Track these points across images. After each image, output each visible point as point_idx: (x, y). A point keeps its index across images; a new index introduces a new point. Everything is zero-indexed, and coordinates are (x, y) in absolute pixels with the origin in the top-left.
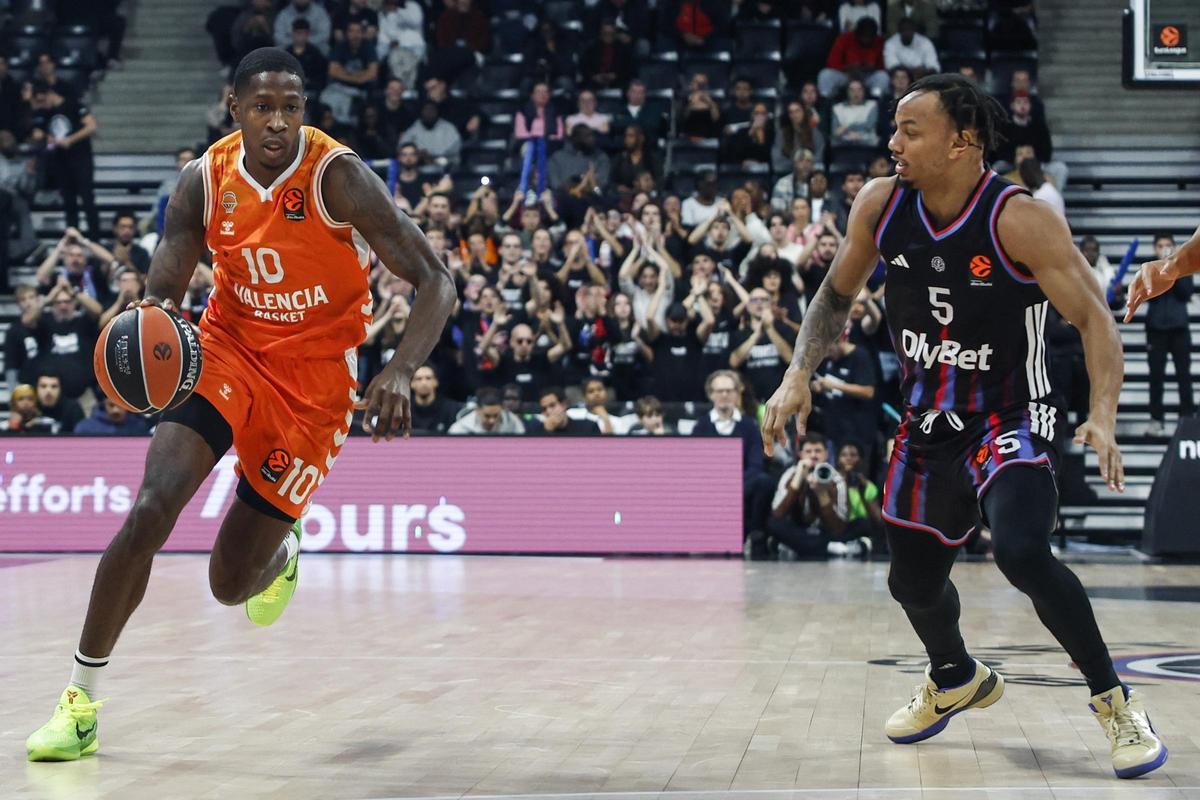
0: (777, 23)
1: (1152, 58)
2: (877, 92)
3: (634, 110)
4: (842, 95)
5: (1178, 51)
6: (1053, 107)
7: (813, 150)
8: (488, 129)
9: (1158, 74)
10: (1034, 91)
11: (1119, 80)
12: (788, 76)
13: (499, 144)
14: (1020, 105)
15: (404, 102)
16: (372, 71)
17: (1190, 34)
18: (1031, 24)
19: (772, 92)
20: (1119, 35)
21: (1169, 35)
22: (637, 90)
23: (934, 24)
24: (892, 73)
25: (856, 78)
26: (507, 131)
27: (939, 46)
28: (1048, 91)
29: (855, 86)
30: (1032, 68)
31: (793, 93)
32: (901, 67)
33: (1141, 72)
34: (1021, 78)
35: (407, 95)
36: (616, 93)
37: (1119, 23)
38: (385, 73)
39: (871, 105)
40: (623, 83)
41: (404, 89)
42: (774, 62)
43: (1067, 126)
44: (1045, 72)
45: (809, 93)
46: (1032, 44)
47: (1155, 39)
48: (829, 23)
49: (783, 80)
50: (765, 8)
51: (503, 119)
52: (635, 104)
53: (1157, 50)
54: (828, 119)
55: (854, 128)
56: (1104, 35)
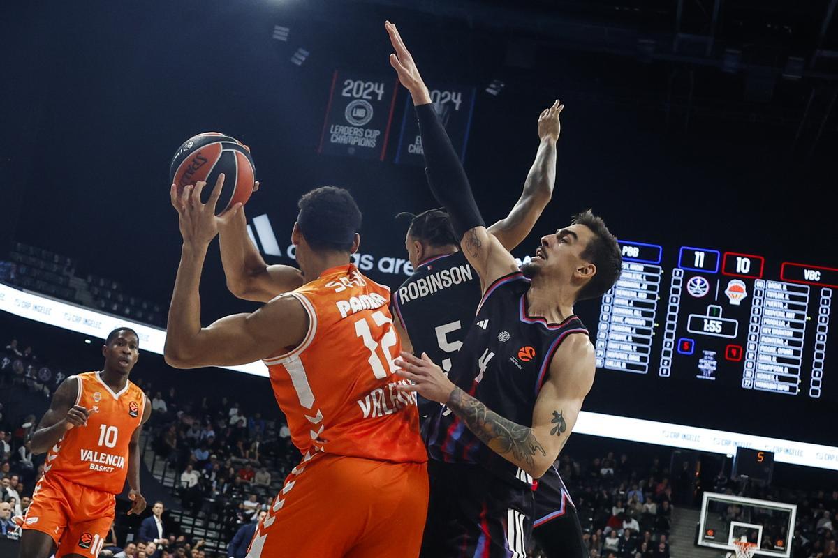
0: (593, 509)
1: (704, 539)
2: (620, 535)
4: (609, 535)
5: (713, 538)
6: (672, 548)
7: (597, 550)
9: (705, 544)
10: (667, 542)
11: (693, 543)
12: (594, 525)
14: (662, 546)
17: (717, 533)
18: (669, 522)
19: (588, 530)
20: (695, 529)
21: (710, 532)
23: (640, 517)
24: (625, 530)
25: (615, 530)
27: (640, 524)
28: (672, 543)
29: (614, 532)
30: (667, 536)
31: (594, 532)
32: (627, 529)
33: (700, 542)
34: (663, 537)
37: (695, 526)
39: (617, 540)
42: (590, 521)
43: (675, 554)
44: (671, 537)
45: (599, 532)
46: (668, 527)
47: (706, 533)
48: (608, 512)
49: (592, 527)
50: (590, 504)
53: (706, 537)
54: (604, 541)
55: (611, 545)
56: (690, 529)
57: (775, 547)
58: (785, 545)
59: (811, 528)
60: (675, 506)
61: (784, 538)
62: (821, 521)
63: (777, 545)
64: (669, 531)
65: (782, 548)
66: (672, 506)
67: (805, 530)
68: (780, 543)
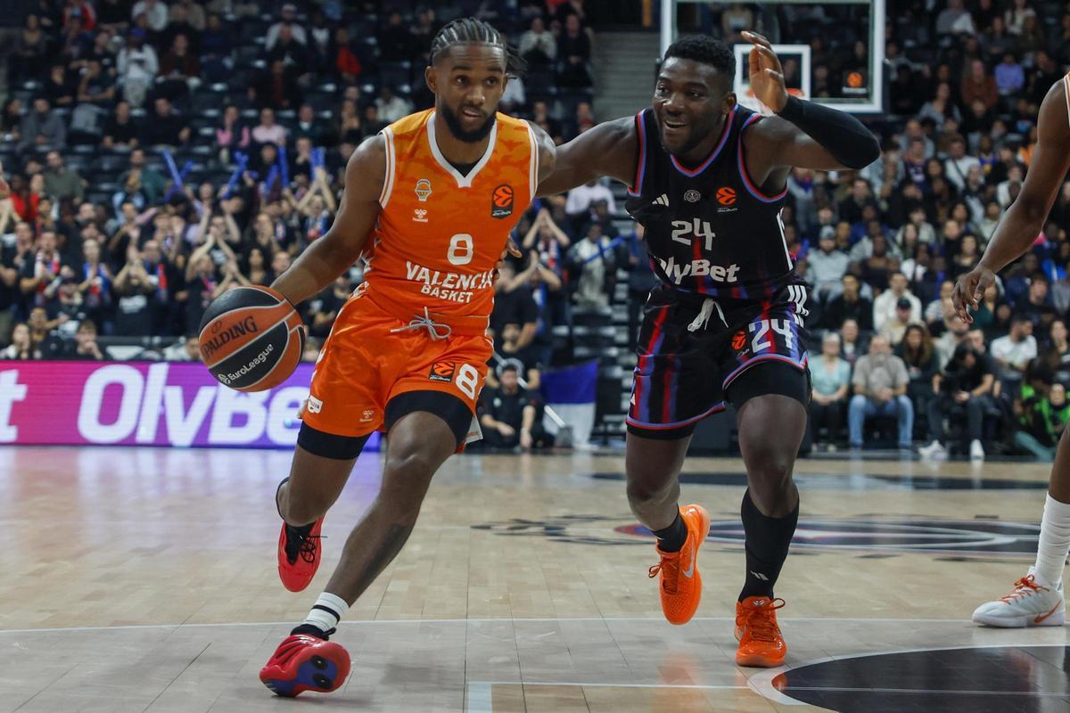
3: (305, 126)
8: (195, 138)
13: (204, 150)
15: (132, 119)
16: (110, 93)
22: (307, 111)
26: (210, 140)
34: (584, 108)
35: (137, 112)
36: (289, 114)
38: (119, 96)
40: (296, 106)
41: (131, 108)
44: (600, 103)
51: (207, 131)
52: (306, 121)
57: (846, 90)
58: (866, 82)
59: (923, 35)
60: (596, 31)
61: (863, 64)
62: (943, 17)
63: (848, 86)
64: (590, 90)
65: (861, 91)
66: (589, 31)
67: (909, 43)
68: (854, 78)
